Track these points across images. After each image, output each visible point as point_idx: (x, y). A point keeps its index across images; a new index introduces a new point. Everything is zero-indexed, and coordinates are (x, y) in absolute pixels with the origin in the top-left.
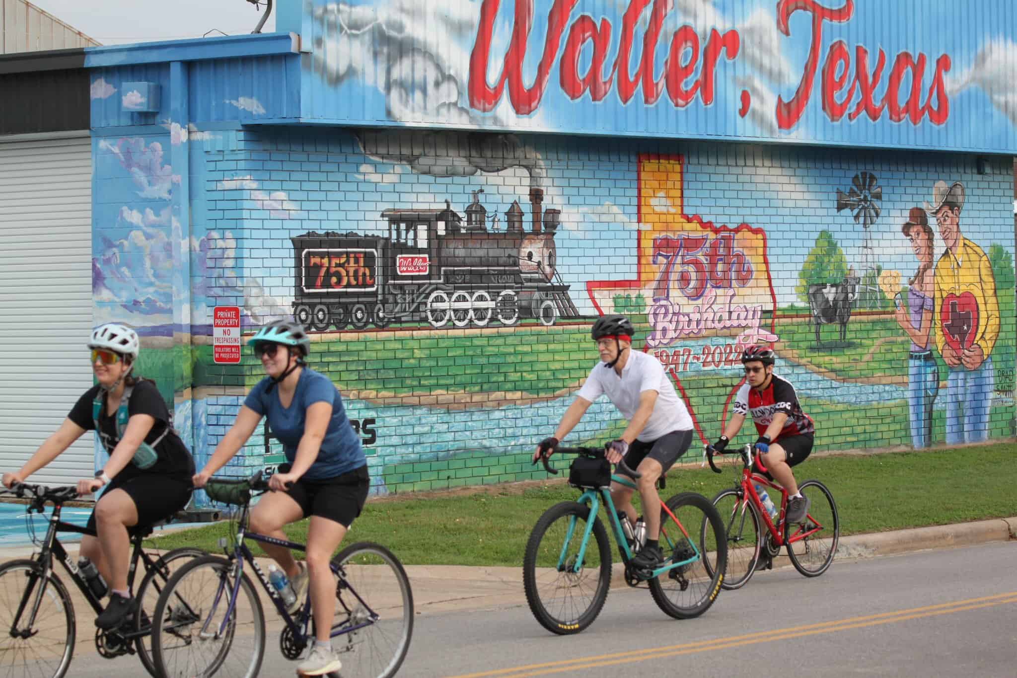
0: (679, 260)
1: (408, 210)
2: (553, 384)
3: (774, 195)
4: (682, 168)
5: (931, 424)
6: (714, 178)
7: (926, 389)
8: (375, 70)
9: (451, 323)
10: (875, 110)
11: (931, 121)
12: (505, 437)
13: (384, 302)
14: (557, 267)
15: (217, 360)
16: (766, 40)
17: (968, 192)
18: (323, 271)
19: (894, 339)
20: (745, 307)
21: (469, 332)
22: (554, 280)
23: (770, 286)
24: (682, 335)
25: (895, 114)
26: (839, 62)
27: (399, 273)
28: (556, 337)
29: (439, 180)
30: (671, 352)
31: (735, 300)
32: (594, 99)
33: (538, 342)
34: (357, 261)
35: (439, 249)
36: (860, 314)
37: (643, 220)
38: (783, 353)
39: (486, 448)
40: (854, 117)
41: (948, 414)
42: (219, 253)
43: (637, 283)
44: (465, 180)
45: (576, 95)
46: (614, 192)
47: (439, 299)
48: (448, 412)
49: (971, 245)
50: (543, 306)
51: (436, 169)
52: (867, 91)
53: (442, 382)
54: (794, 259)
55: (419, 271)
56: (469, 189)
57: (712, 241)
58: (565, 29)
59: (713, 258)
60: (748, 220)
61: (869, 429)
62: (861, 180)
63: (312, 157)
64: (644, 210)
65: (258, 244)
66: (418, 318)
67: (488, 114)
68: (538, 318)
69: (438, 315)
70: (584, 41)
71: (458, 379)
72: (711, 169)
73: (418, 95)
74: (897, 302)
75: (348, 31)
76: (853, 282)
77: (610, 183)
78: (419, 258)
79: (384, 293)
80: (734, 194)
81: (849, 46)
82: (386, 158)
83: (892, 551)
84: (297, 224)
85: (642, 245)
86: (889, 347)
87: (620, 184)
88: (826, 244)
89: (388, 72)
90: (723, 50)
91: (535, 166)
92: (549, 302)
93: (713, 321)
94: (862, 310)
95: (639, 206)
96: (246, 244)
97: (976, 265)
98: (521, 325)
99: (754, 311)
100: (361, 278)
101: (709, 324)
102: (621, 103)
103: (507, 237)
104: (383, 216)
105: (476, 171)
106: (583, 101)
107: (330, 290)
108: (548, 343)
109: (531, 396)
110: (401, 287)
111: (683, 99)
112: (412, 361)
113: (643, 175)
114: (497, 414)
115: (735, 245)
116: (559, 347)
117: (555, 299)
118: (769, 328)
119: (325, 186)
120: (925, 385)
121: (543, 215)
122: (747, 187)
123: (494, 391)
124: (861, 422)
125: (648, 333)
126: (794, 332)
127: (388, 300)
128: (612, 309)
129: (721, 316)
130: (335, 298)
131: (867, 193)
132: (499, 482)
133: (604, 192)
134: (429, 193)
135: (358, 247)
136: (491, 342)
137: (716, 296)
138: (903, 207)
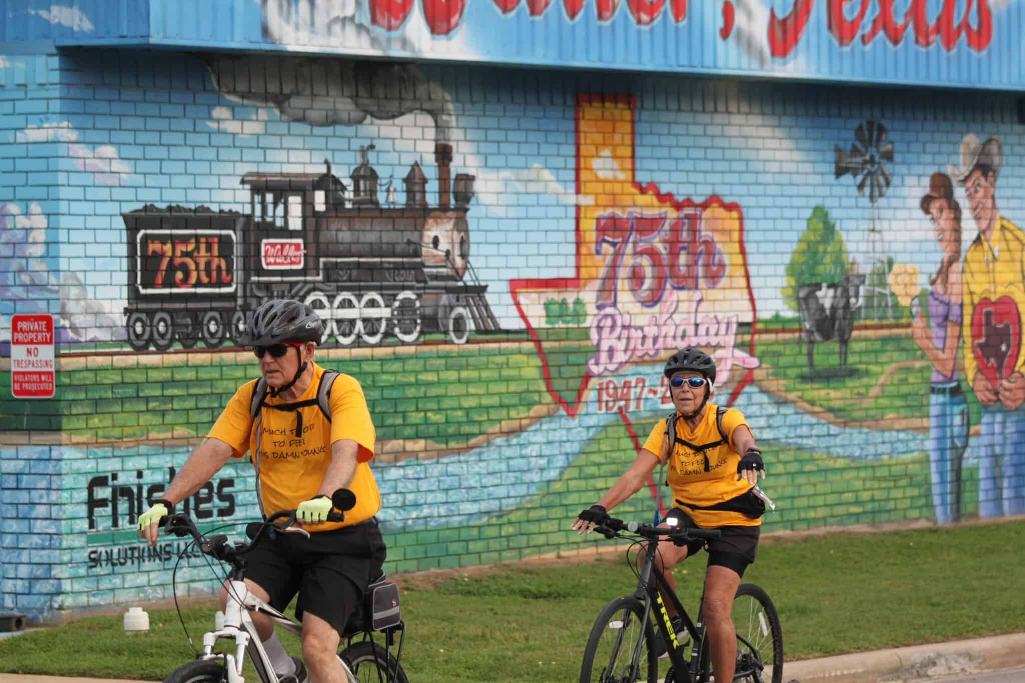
0: (629, 248)
1: (276, 175)
2: (466, 429)
3: (752, 155)
4: (633, 115)
5: (959, 488)
6: (675, 129)
7: (952, 437)
9: (332, 340)
10: (896, 29)
11: (969, 44)
12: (404, 506)
13: (245, 308)
14: (471, 259)
15: (16, 392)
17: (1006, 150)
18: (165, 262)
19: (909, 364)
20: (716, 317)
21: (357, 352)
22: (467, 277)
23: (749, 287)
24: (635, 359)
25: (922, 35)
27: (265, 266)
28: (472, 361)
29: (317, 130)
30: (619, 382)
31: (703, 306)
32: (533, 12)
33: (447, 368)
34: (209, 249)
35: (317, 231)
36: (866, 327)
37: (583, 189)
38: (765, 384)
40: (869, 40)
41: (982, 474)
42: (20, 235)
43: (575, 283)
44: (349, 131)
45: (509, 6)
46: (546, 149)
47: (318, 305)
49: (1011, 227)
50: (453, 315)
51: (313, 115)
52: (886, 2)
54: (781, 247)
55: (292, 263)
56: (356, 144)
57: (673, 222)
59: (674, 247)
60: (720, 190)
61: (878, 494)
62: (866, 133)
63: (150, 96)
64: (584, 176)
65: (78, 222)
67: (394, 34)
68: (446, 332)
72: (671, 116)
73: (304, 6)
74: (914, 310)
76: (856, 281)
77: (540, 137)
78: (291, 244)
79: (245, 296)
80: (700, 153)
82: (248, 98)
83: (1003, 665)
84: (129, 194)
85: (582, 227)
86: (903, 376)
87: (552, 137)
88: (821, 226)
92: (460, 310)
93: (674, 337)
94: (869, 322)
95: (577, 170)
96: (64, 222)
97: (1017, 256)
98: (425, 343)
99: (728, 324)
100: (214, 274)
101: (670, 343)
102: (566, 18)
103: (406, 215)
104: (243, 182)
105: (364, 118)
106: (518, 14)
107: (175, 291)
108: (460, 368)
109: (438, 446)
110: (268, 286)
111: (646, 13)
113: (583, 125)
115: (703, 227)
116: (474, 374)
117: (468, 305)
118: (748, 348)
119: (167, 138)
120: (952, 432)
121: (452, 182)
122: (719, 142)
123: (390, 439)
124: (868, 484)
125: (590, 355)
126: (779, 354)
127: (250, 305)
128: (544, 320)
129: (684, 331)
130: (181, 302)
131: (873, 150)
132: (397, 572)
133: (533, 149)
134: (304, 149)
135: (210, 228)
136: (386, 368)
137: (678, 302)
138: (921, 172)
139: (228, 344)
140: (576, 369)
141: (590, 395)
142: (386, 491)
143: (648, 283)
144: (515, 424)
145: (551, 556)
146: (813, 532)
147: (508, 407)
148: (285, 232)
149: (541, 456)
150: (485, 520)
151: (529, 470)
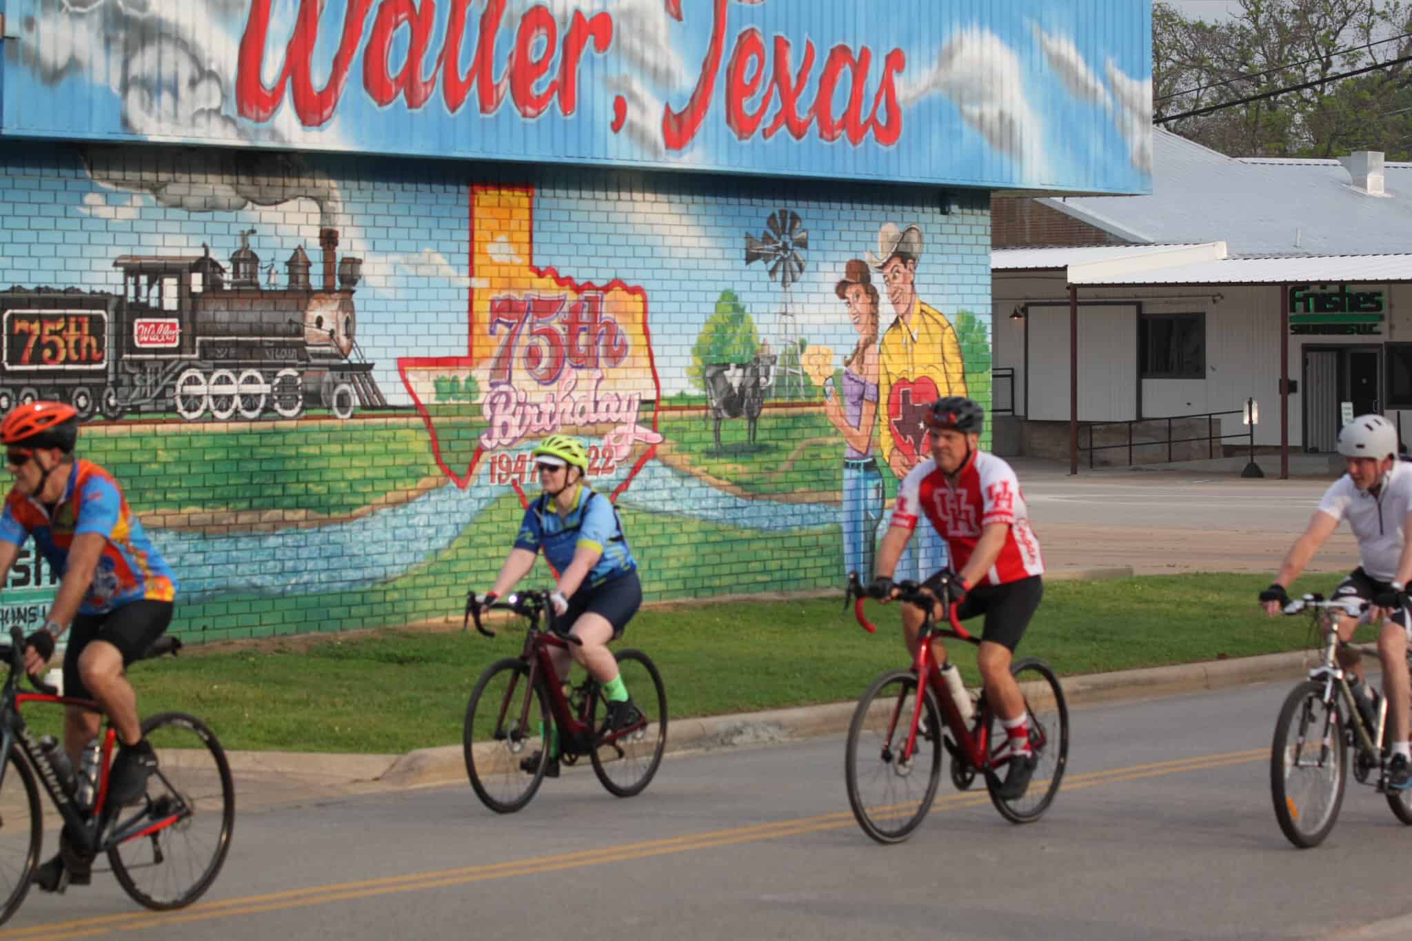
0: (526, 329)
1: (150, 258)
2: (350, 500)
3: (659, 241)
4: (531, 203)
5: (873, 557)
6: (575, 216)
8: (108, 65)
9: (208, 415)
10: (800, 124)
11: (877, 140)
13: (117, 384)
14: (356, 338)
16: (650, 27)
17: (927, 238)
18: (32, 342)
19: (822, 440)
20: (617, 395)
21: (234, 426)
22: (352, 355)
23: (652, 366)
24: (530, 434)
25: (827, 130)
26: (750, 58)
27: (138, 345)
28: (356, 435)
29: (194, 216)
30: (513, 456)
31: (603, 384)
32: (411, 106)
33: (329, 441)
34: (79, 327)
35: (194, 310)
36: (777, 405)
37: (476, 274)
38: (669, 459)
39: (255, 586)
40: (771, 134)
43: (467, 361)
44: (230, 216)
45: (386, 100)
46: (437, 234)
47: (192, 381)
48: (204, 537)
49: (931, 311)
50: (337, 391)
51: (191, 201)
52: (789, 97)
53: (196, 495)
54: (686, 329)
55: (166, 342)
56: (236, 229)
57: (572, 304)
58: (371, 10)
59: (573, 327)
60: (622, 275)
61: (786, 563)
62: (779, 221)
63: (19, 183)
64: (478, 260)
66: (163, 407)
67: (263, 125)
68: (330, 408)
69: (192, 403)
70: (397, 25)
71: (218, 491)
73: (166, 98)
74: (828, 389)
75: (71, 9)
76: (767, 362)
77: (431, 223)
78: (165, 324)
79: (116, 373)
80: (603, 239)
81: (764, 35)
82: (122, 185)
83: (815, 733)
85: (475, 309)
86: (815, 452)
87: (444, 223)
88: (730, 309)
89: (126, 65)
90: (591, 39)
91: (328, 198)
92: (345, 387)
93: (572, 414)
94: (779, 401)
95: (471, 254)
97: (937, 339)
98: (306, 418)
99: (630, 401)
100: (84, 352)
101: (567, 418)
102: (448, 112)
103: (288, 296)
104: (116, 265)
105: (245, 205)
106: (396, 108)
107: (43, 367)
108: (343, 442)
109: (319, 516)
110: (141, 364)
111: (533, 106)
112: (154, 466)
113: (478, 212)
114: (272, 541)
115: (604, 309)
116: (358, 448)
117: (353, 381)
118: (650, 425)
119: (35, 223)
120: (866, 505)
121: (338, 266)
122: (621, 229)
123: (268, 509)
124: (776, 555)
125: (482, 430)
126: (684, 430)
127: (121, 381)
128: (433, 396)
129: (583, 408)
130: (49, 378)
131: (787, 238)
132: (274, 635)
133: (423, 234)
134: (181, 233)
135: (81, 308)
136: (266, 441)
137: (577, 380)
138: (837, 259)
139: (98, 418)
140: (468, 443)
141: (482, 467)
142: (264, 558)
143: (544, 362)
144: (403, 495)
145: (439, 620)
146: (717, 599)
147: (395, 479)
148: (160, 312)
149: (429, 526)
150: (369, 586)
151: (417, 539)
